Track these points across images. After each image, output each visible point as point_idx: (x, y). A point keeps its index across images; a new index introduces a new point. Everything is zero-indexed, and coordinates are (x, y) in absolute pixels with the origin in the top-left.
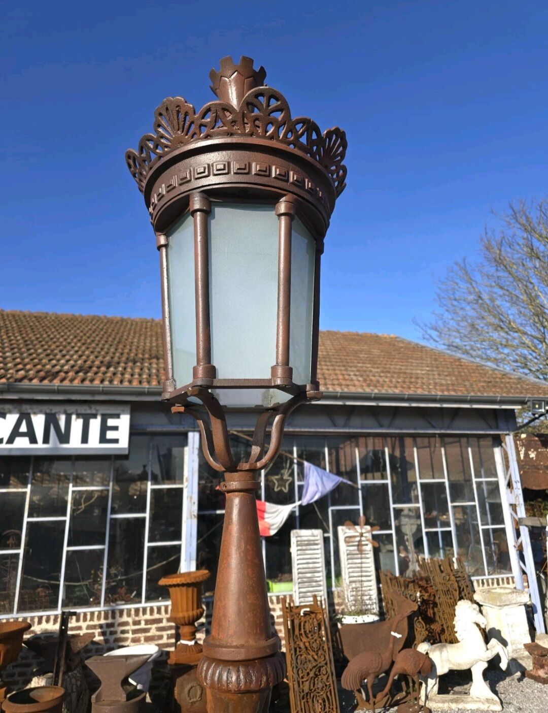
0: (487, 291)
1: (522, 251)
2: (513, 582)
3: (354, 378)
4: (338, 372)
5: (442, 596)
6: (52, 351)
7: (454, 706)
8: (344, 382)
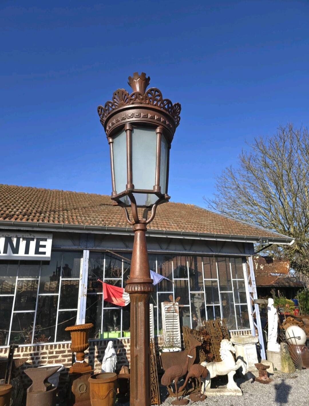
0: (242, 184)
1: (260, 164)
2: (251, 333)
3: (172, 224)
4: (164, 221)
5: (214, 339)
6: (8, 204)
7: (218, 394)
8: (167, 226)
